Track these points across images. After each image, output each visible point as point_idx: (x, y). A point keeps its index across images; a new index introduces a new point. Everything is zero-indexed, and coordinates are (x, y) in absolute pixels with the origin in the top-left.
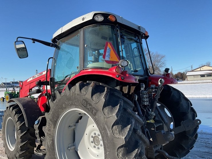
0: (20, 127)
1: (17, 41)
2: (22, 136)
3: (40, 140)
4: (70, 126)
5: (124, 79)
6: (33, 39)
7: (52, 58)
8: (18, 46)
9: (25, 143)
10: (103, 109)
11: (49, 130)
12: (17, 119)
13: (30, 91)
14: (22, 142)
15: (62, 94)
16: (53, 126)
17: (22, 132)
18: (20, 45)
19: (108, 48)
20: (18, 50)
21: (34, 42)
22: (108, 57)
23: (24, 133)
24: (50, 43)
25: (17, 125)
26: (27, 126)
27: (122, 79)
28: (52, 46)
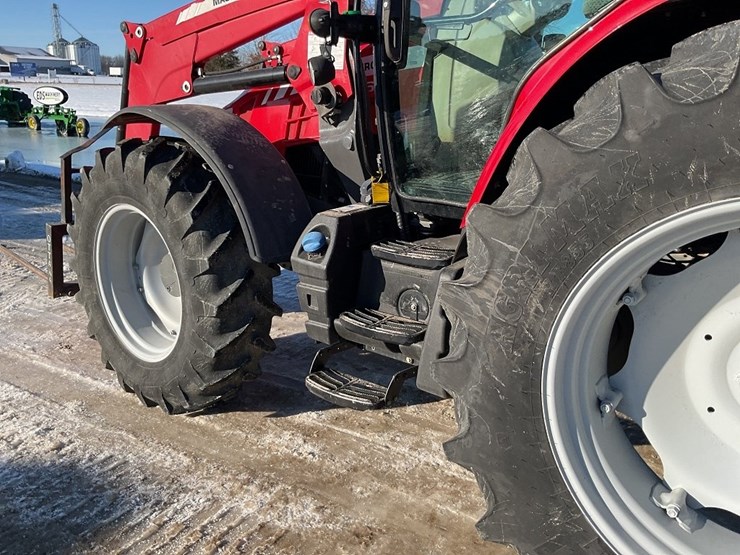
0: (209, 259)
2: (225, 303)
3: (326, 326)
9: (236, 334)
12: (190, 221)
13: (194, 76)
14: (223, 328)
17: (220, 285)
23: (234, 287)
25: (193, 249)
26: (255, 259)
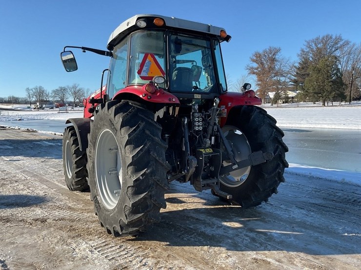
0: (75, 151)
1: (64, 52)
2: (77, 161)
4: (110, 149)
5: (150, 98)
6: (83, 48)
7: (108, 70)
8: (65, 58)
9: (80, 169)
10: (120, 129)
11: (90, 152)
12: (72, 142)
15: (98, 113)
16: (92, 148)
17: (77, 157)
18: (68, 56)
19: (147, 62)
20: (64, 62)
21: (84, 52)
22: (146, 72)
23: (79, 158)
24: (105, 52)
25: (73, 149)
26: (81, 150)
27: (148, 98)
28: (107, 55)
